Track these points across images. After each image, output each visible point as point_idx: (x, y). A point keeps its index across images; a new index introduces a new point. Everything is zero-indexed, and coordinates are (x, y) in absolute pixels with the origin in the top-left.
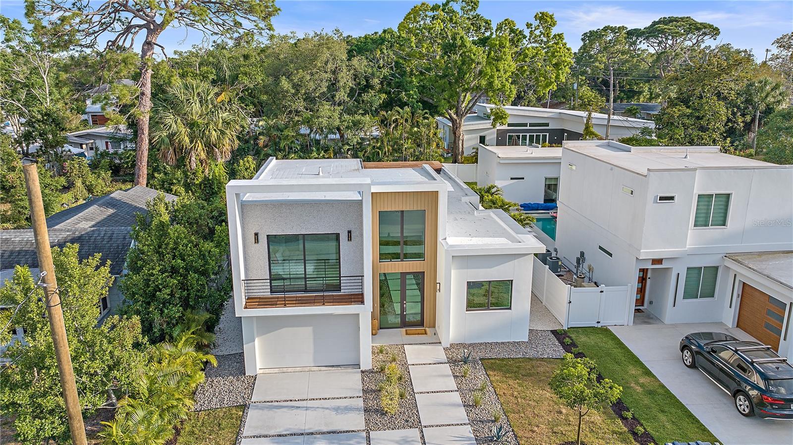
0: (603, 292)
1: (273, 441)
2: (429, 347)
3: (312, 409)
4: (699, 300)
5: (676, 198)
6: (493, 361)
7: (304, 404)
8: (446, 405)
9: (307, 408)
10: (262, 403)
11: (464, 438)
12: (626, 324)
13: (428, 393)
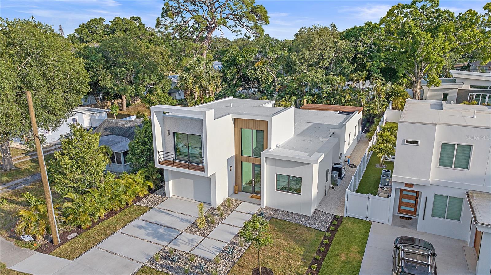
0: (369, 198)
1: (147, 224)
2: (254, 205)
3: (173, 216)
4: (445, 220)
5: (419, 143)
6: (277, 220)
7: (173, 214)
8: (228, 232)
9: (172, 216)
10: (159, 209)
11: (218, 248)
12: (387, 223)
13: (227, 225)
